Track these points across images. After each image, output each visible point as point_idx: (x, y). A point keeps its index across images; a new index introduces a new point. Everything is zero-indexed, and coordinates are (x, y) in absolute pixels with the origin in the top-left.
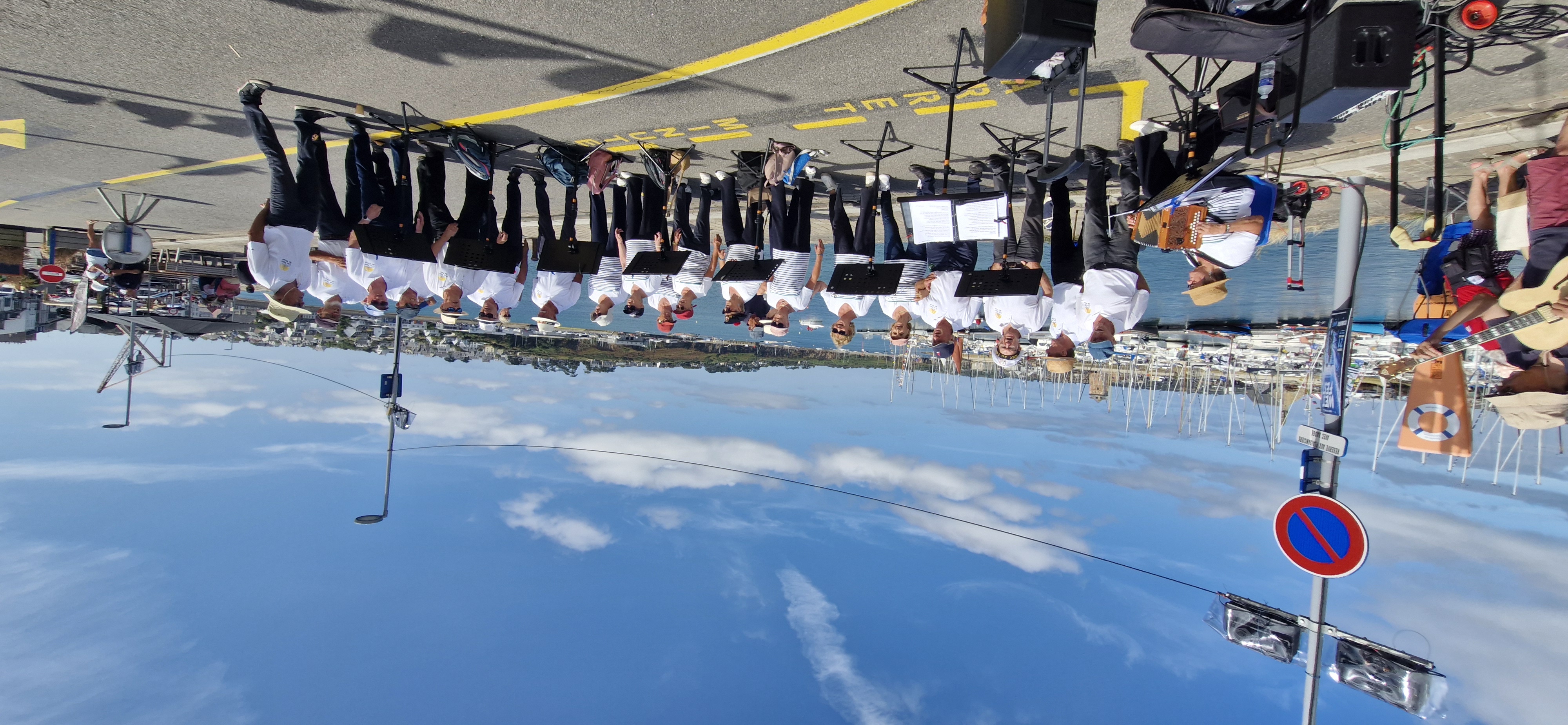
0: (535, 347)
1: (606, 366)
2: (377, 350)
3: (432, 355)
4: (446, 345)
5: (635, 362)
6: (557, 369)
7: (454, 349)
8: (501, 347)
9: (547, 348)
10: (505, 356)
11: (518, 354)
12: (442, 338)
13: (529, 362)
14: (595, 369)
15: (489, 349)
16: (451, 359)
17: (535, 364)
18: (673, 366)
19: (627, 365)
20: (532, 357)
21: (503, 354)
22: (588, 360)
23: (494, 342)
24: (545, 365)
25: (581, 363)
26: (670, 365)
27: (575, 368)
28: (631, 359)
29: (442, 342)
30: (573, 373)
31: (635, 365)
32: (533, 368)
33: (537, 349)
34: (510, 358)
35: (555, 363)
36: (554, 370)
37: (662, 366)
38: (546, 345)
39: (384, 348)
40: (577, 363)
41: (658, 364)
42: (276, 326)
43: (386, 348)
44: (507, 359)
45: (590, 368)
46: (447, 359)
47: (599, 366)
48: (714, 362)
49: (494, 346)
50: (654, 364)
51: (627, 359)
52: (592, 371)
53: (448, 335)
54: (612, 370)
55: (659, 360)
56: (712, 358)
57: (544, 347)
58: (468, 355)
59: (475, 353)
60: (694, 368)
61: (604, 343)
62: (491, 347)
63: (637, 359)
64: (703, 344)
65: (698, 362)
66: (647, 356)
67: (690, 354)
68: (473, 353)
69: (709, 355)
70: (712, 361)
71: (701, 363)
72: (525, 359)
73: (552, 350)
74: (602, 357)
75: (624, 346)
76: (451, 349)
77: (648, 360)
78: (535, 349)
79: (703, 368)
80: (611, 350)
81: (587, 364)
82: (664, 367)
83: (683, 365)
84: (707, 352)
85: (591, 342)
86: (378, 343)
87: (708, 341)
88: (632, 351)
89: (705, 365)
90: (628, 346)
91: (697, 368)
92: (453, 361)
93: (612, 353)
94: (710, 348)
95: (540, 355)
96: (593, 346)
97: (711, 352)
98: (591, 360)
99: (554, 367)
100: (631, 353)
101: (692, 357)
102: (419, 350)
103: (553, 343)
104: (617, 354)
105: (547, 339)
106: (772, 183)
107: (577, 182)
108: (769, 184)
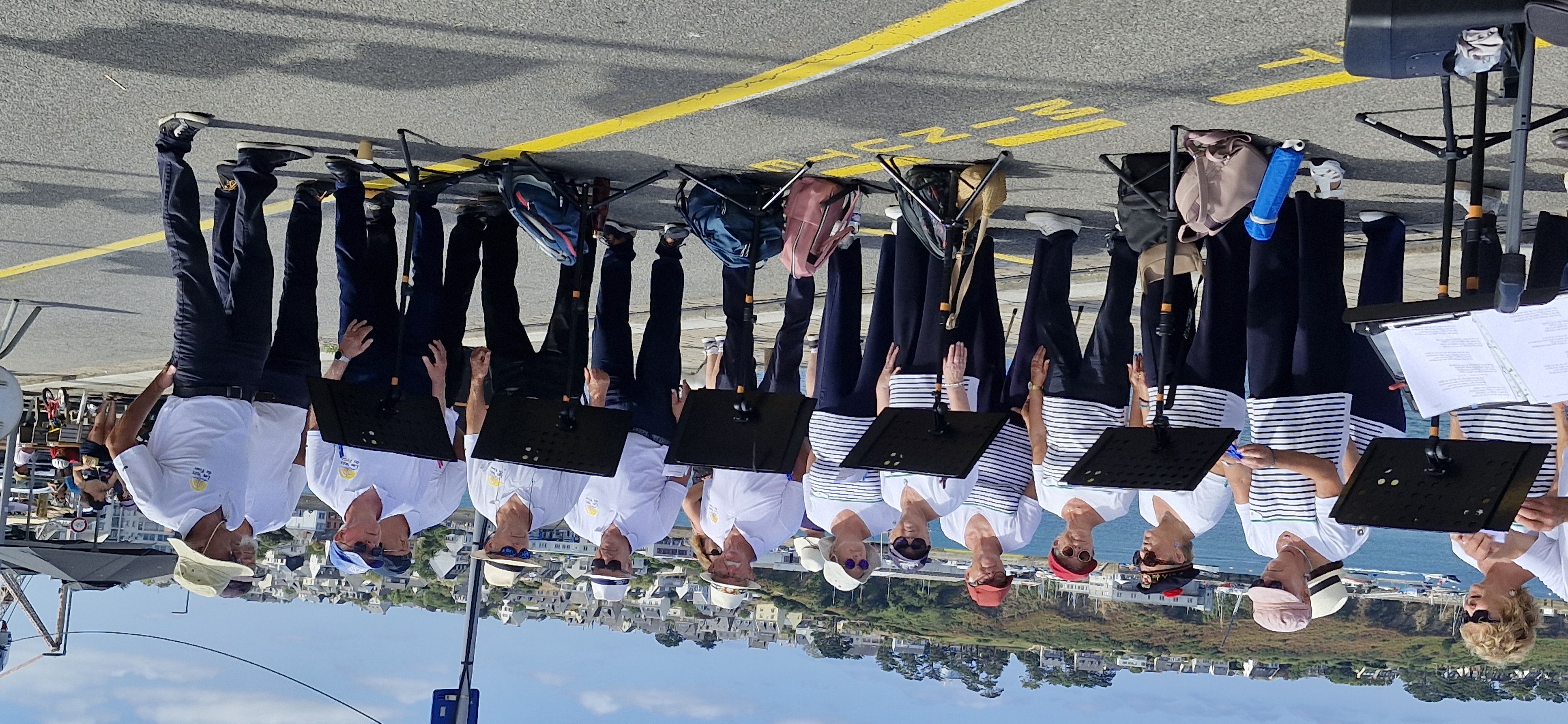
0: (886, 606)
1: (1087, 667)
2: (502, 612)
3: (627, 625)
4: (659, 600)
5: (1175, 658)
6: (944, 671)
7: (677, 611)
8: (795, 606)
9: (919, 609)
10: (806, 632)
11: (840, 625)
12: (651, 582)
13: (868, 651)
14: (1054, 677)
15: (767, 611)
16: (671, 639)
17: (886, 656)
18: (1298, 675)
19: (1150, 667)
20: (876, 635)
21: (801, 625)
22: (1032, 647)
23: (777, 592)
24: (909, 658)
25: (1013, 657)
26: (1284, 671)
27: (997, 671)
28: (1163, 649)
29: (651, 590)
30: (990, 685)
31: (1175, 667)
32: (878, 668)
33: (891, 612)
34: (818, 636)
35: (941, 654)
36: (935, 675)
37: (1262, 671)
38: (915, 602)
39: (518, 606)
40: (1002, 657)
41: (1249, 666)
42: (288, 552)
43: (522, 606)
44: (811, 639)
45: (1037, 672)
46: (661, 639)
47: (1064, 667)
48: (1434, 666)
49: (779, 601)
50: (1236, 666)
51: (1149, 647)
52: (1044, 683)
53: (666, 572)
54: (1105, 680)
55: (1251, 652)
56: (1426, 652)
57: (909, 608)
58: (713, 626)
59: (731, 621)
60: (1365, 680)
61: (1081, 596)
62: (772, 605)
63: (1180, 648)
64: (1393, 606)
65: (1381, 664)
66: (1214, 641)
67: (1352, 637)
68: (725, 621)
69: (1417, 640)
70: (1428, 660)
71: (1390, 666)
72: (860, 639)
73: (931, 615)
74: (1075, 638)
75: (1141, 606)
76: (671, 611)
77: (1216, 651)
78: (884, 613)
79: (1399, 683)
80: (1100, 620)
81: (1031, 659)
82: (1266, 676)
83: (1327, 672)
84: (1408, 629)
85: (1041, 593)
86: (505, 591)
87: (1412, 594)
88: (1163, 622)
89: (1406, 674)
90: (1151, 608)
91: (1376, 682)
92: (676, 644)
93: (1104, 628)
94: (1420, 619)
95: (898, 630)
96: (1048, 608)
97: (1425, 633)
98: (1042, 648)
99: (936, 665)
100: (1162, 630)
101: (1360, 646)
102: (597, 614)
103: (933, 596)
104: (1120, 632)
105: (917, 584)
106: (1201, 228)
107: (756, 255)
108: (1189, 233)
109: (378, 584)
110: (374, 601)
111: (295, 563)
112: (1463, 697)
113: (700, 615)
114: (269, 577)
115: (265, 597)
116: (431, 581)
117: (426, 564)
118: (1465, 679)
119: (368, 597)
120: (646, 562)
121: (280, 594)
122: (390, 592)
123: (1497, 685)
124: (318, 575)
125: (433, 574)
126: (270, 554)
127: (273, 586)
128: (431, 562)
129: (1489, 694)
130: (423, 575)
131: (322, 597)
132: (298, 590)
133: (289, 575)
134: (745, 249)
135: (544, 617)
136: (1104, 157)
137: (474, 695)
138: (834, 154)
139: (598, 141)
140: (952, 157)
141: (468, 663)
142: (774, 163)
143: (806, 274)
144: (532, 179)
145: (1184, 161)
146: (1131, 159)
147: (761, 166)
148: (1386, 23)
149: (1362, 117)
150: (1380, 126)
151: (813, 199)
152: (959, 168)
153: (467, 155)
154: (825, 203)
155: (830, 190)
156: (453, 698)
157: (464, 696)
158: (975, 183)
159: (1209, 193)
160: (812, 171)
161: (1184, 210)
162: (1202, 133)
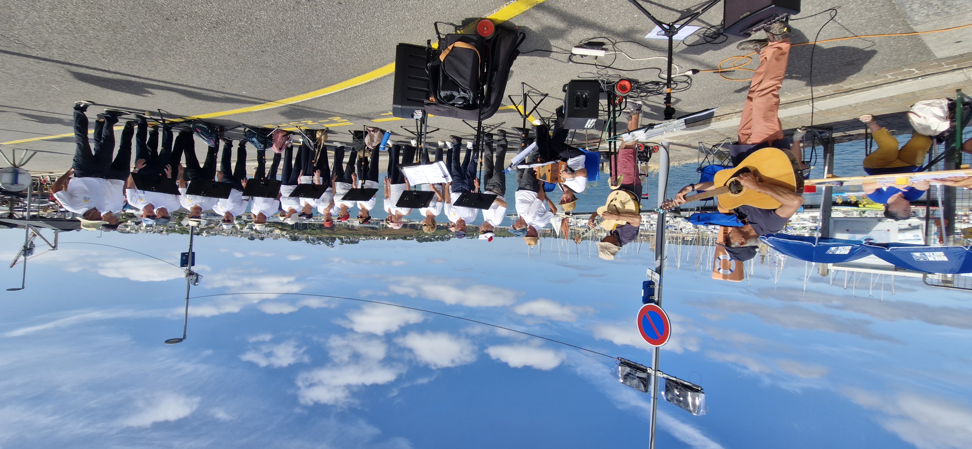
0: (307, 229)
1: (353, 240)
2: (203, 234)
3: (240, 236)
4: (248, 230)
5: (372, 237)
6: (321, 243)
8: (285, 230)
9: (315, 230)
10: (288, 236)
11: (296, 234)
12: (246, 225)
13: (303, 239)
14: (346, 242)
15: (277, 231)
16: (252, 238)
17: (307, 240)
18: (396, 239)
19: (367, 239)
20: (305, 236)
21: (286, 234)
22: (341, 237)
23: (280, 227)
24: (314, 241)
25: (337, 239)
26: (394, 239)
27: (334, 242)
28: (370, 235)
29: (246, 228)
30: (332, 245)
31: (372, 239)
32: (306, 243)
33: (309, 230)
34: (291, 236)
35: (320, 239)
36: (319, 243)
37: (389, 239)
38: (314, 228)
39: (208, 232)
40: (335, 239)
41: (387, 238)
42: (135, 220)
43: (209, 233)
44: (289, 237)
46: (249, 239)
47: (348, 240)
48: (422, 236)
49: (281, 229)
50: (384, 238)
51: (366, 235)
52: (344, 244)
53: (250, 223)
54: (357, 242)
55: (387, 235)
56: (420, 233)
58: (263, 235)
59: (268, 234)
60: (409, 239)
61: (352, 225)
62: (279, 230)
63: (373, 235)
64: (414, 225)
65: (412, 236)
66: (380, 233)
67: (407, 231)
68: (266, 234)
69: (419, 231)
70: (420, 235)
71: (413, 236)
72: (301, 236)
73: (318, 231)
74: (351, 234)
75: (365, 227)
76: (252, 232)
77: (380, 235)
78: (307, 231)
79: (415, 239)
80: (356, 230)
81: (341, 239)
82: (390, 240)
83: (402, 238)
84: (417, 229)
85: (343, 225)
86: (204, 229)
87: (418, 223)
88: (369, 230)
89: (416, 238)
90: (367, 227)
91: (411, 239)
92: (253, 240)
93: (357, 232)
94: (419, 227)
95: (310, 234)
96: (345, 228)
97: (420, 230)
98: (344, 237)
99: (320, 241)
100: (369, 232)
101: (408, 233)
102: (231, 233)
103: (318, 227)
104: (360, 232)
105: (315, 224)
106: (370, 147)
107: (265, 147)
108: (368, 148)
109: (165, 228)
110: (164, 232)
111: (137, 223)
112: (427, 241)
113: (259, 233)
114: (129, 227)
115: (128, 232)
116: (182, 227)
117: (180, 223)
118: (427, 238)
119: (162, 231)
120: (245, 221)
121: (134, 231)
122: (169, 230)
123: (433, 239)
124: (146, 226)
125: (182, 225)
126: (129, 221)
127: (131, 229)
128: (181, 222)
129: (431, 241)
130: (179, 225)
131: (147, 232)
132: (139, 230)
133: (136, 227)
134: (262, 146)
135: (216, 235)
136: (349, 131)
137: (193, 253)
138: (285, 125)
139: (220, 117)
140: (315, 128)
141: (191, 246)
142: (269, 126)
143: (279, 152)
144: (201, 125)
145: (366, 133)
146: (355, 131)
147: (266, 126)
148: (400, 107)
149: (402, 127)
150: (405, 129)
151: (280, 135)
152: (316, 131)
153: (181, 117)
154: (283, 136)
155: (285, 133)
156: (187, 254)
157: (190, 254)
158: (320, 134)
159: (372, 140)
160: (280, 128)
161: (367, 143)
162: (370, 127)
